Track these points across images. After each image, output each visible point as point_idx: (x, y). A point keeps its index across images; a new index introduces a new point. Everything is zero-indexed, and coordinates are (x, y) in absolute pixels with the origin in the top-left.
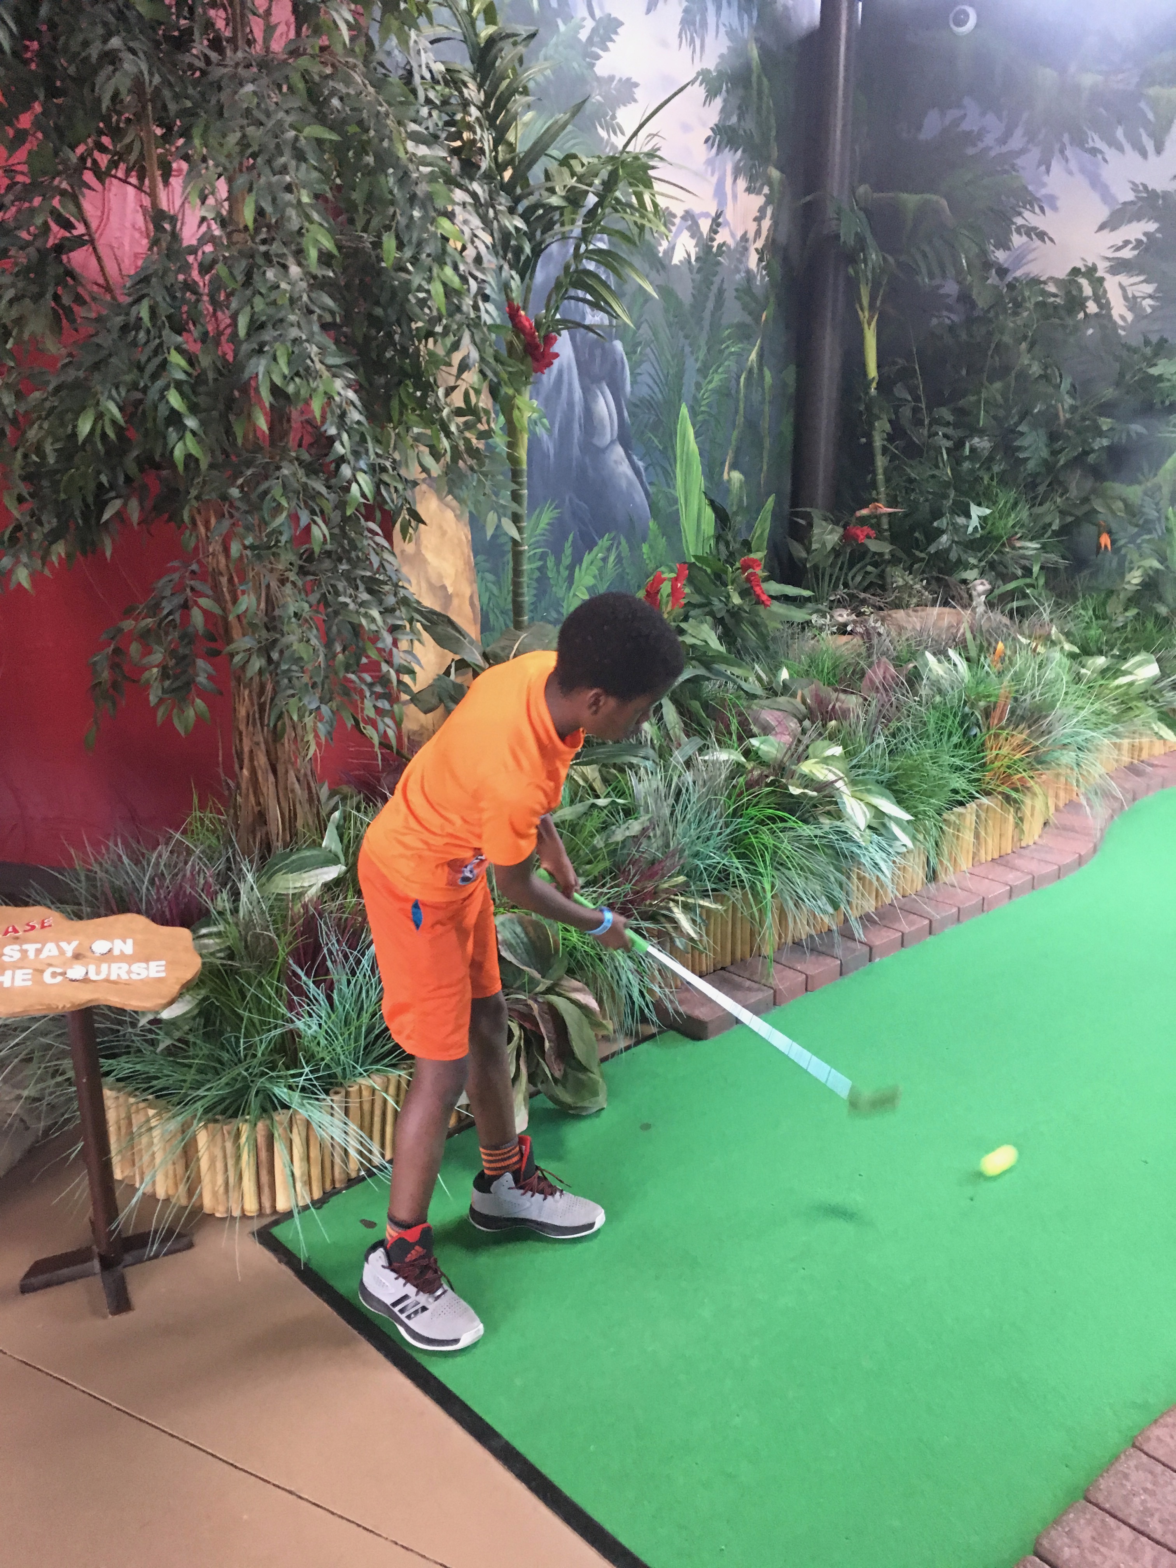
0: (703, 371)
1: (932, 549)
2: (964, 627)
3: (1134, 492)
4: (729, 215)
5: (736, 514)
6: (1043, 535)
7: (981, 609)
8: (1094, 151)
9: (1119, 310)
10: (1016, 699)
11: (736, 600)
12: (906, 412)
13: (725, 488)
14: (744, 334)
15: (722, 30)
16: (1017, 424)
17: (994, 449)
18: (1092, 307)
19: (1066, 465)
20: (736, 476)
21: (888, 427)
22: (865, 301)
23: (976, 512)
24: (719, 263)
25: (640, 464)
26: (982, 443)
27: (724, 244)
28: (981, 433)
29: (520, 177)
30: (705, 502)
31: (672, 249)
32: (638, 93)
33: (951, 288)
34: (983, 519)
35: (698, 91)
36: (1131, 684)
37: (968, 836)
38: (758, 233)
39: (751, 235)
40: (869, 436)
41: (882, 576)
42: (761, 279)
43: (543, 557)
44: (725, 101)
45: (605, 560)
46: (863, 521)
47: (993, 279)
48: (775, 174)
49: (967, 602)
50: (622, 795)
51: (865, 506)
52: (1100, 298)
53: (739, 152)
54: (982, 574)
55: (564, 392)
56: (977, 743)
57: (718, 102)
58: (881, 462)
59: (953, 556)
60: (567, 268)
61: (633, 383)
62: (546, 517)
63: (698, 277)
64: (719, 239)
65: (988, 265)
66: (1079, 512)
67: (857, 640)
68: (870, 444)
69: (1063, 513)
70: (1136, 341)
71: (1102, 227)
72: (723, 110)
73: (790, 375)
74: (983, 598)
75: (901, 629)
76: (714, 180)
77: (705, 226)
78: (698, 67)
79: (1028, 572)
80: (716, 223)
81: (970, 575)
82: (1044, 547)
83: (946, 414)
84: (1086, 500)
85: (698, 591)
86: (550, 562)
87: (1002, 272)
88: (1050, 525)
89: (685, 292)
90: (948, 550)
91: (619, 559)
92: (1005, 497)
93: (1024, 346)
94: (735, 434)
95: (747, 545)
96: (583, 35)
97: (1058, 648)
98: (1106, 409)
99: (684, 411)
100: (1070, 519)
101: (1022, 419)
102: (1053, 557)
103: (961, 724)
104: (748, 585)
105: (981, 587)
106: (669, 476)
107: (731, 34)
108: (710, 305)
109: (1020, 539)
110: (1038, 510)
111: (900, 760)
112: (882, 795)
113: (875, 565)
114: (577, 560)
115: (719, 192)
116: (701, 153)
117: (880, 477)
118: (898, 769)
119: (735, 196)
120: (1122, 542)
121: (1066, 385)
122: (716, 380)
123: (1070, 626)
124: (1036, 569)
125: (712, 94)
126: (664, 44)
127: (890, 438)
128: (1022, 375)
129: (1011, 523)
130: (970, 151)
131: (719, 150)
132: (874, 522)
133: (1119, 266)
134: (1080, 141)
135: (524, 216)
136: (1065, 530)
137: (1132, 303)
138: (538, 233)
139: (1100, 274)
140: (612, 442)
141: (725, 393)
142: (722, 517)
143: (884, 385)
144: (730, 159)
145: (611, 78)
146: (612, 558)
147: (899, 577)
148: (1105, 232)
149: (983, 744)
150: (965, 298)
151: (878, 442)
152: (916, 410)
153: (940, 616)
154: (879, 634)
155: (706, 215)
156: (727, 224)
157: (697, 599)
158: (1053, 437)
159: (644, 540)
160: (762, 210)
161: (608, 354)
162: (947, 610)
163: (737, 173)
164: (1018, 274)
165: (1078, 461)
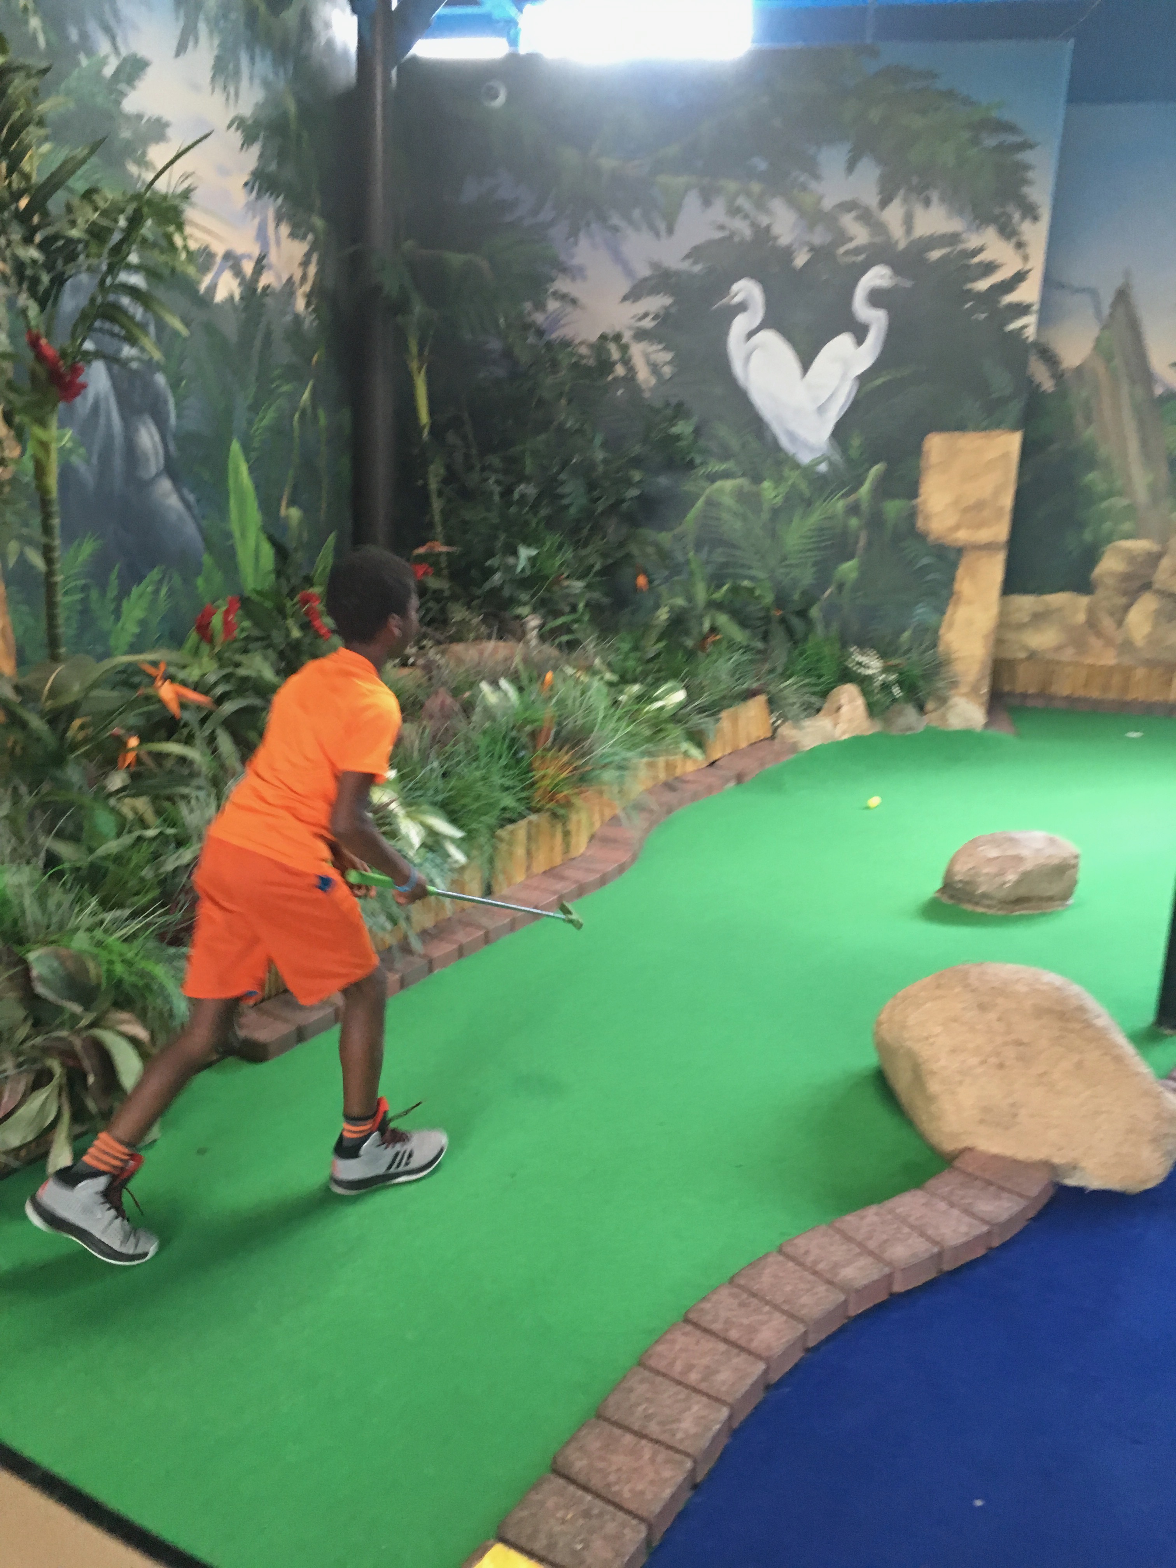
0: (255, 408)
1: (487, 586)
2: (517, 660)
3: (664, 538)
4: (273, 257)
5: (296, 550)
6: (587, 575)
7: (534, 643)
8: (615, 229)
9: (643, 374)
10: (559, 724)
11: (296, 633)
12: (459, 457)
13: (284, 525)
14: (294, 374)
15: (257, 81)
16: (558, 473)
17: (540, 496)
18: (620, 370)
19: (602, 513)
20: (294, 514)
21: (442, 471)
22: (414, 348)
23: (525, 553)
24: (263, 305)
25: (191, 498)
26: (527, 489)
27: (269, 286)
28: (527, 479)
29: (38, 204)
30: (263, 538)
31: (213, 288)
32: (170, 132)
33: (495, 345)
34: (533, 560)
35: (236, 137)
36: (662, 708)
37: (520, 851)
38: (304, 278)
39: (297, 277)
40: (424, 477)
41: (443, 610)
42: (309, 322)
43: (85, 588)
44: (264, 147)
45: (157, 592)
46: (421, 559)
47: (531, 339)
48: (318, 222)
49: (520, 636)
50: (174, 825)
51: (422, 543)
52: (626, 361)
53: (280, 200)
54: (534, 610)
55: (102, 420)
56: (524, 764)
57: (255, 150)
58: (437, 504)
59: (506, 592)
60: (93, 300)
61: (179, 416)
62: (88, 548)
63: (243, 316)
64: (263, 281)
65: (527, 327)
66: (619, 554)
67: (418, 672)
68: (426, 484)
69: (604, 555)
70: (658, 404)
71: (625, 298)
72: (261, 156)
73: (346, 416)
74: (535, 632)
75: (460, 661)
76: (257, 221)
77: (248, 267)
78: (232, 115)
79: (574, 609)
80: (260, 265)
81: (523, 610)
82: (589, 587)
83: (495, 460)
84: (622, 544)
85: (257, 624)
86: (94, 594)
87: (540, 333)
88: (592, 566)
89: (230, 329)
90: (501, 588)
91: (171, 593)
92: (552, 540)
93: (563, 402)
94: (291, 473)
95: (308, 581)
96: (109, 71)
97: (598, 677)
98: (637, 462)
99: (235, 447)
100: (610, 561)
101: (562, 469)
102: (596, 595)
103: (510, 747)
104: (307, 619)
105: (534, 622)
106: (223, 511)
107: (266, 84)
108: (258, 343)
109: (568, 577)
110: (583, 552)
111: (453, 782)
112: (436, 815)
113: (438, 600)
114: (124, 593)
115: (261, 235)
116: (240, 197)
117: (437, 518)
118: (451, 790)
119: (278, 242)
120: (656, 582)
121: (598, 440)
122: (269, 417)
123: (611, 657)
124: (581, 606)
125: (249, 140)
126: (195, 87)
127: (445, 481)
128: (560, 428)
129: (558, 564)
130: (508, 218)
131: (259, 197)
132: (431, 559)
133: (641, 335)
134: (603, 219)
135: (41, 247)
136: (606, 571)
137: (655, 368)
138: (60, 262)
139: (625, 340)
140: (158, 475)
141: (280, 431)
142: (281, 553)
143: (436, 430)
144: (271, 206)
145: (139, 117)
146: (164, 591)
147: (458, 613)
148: (627, 303)
149: (531, 764)
150: (508, 354)
151: (433, 485)
152: (467, 456)
153: (495, 651)
154: (439, 667)
155: (249, 257)
156: (270, 267)
157: (256, 633)
158: (592, 486)
159: (198, 573)
160: (308, 256)
161: (148, 385)
162: (501, 644)
163: (279, 220)
164: (554, 336)
165: (613, 508)
